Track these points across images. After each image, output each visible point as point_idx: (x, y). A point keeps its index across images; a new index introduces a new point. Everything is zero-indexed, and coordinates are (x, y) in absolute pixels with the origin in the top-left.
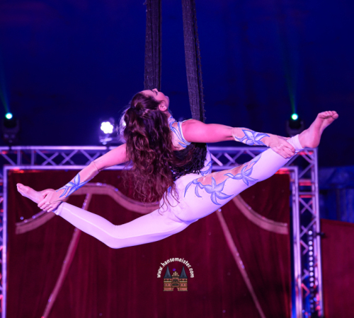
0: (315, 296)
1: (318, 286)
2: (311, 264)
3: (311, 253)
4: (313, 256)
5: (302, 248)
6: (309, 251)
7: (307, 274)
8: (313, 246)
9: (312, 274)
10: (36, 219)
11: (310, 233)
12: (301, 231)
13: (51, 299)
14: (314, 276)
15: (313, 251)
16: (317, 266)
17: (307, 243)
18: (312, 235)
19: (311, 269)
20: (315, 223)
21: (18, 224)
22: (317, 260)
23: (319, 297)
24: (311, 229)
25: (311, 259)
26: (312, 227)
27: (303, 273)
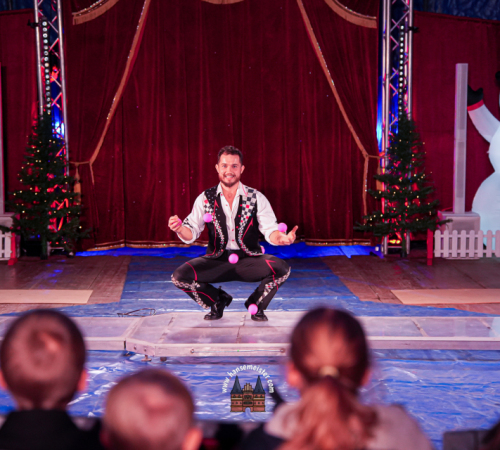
0: (403, 97)
1: (407, 86)
2: (401, 62)
3: (402, 51)
4: (403, 53)
5: (392, 44)
6: (400, 48)
7: (396, 72)
8: (403, 42)
9: (401, 73)
10: (93, 8)
11: (402, 27)
12: (392, 25)
13: (115, 99)
14: (403, 76)
15: (403, 48)
16: (407, 63)
17: (398, 39)
18: (404, 30)
19: (401, 68)
20: (408, 15)
21: (74, 14)
22: (408, 57)
23: (408, 98)
24: (403, 23)
25: (402, 56)
26: (404, 19)
27: (391, 72)
